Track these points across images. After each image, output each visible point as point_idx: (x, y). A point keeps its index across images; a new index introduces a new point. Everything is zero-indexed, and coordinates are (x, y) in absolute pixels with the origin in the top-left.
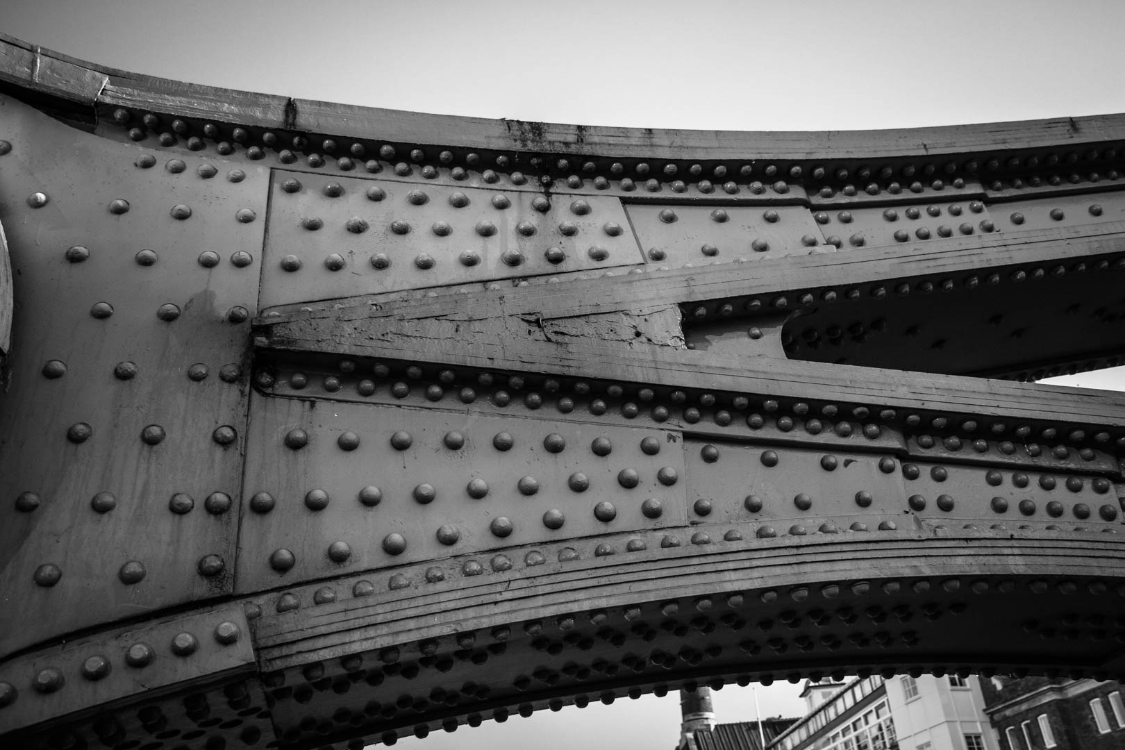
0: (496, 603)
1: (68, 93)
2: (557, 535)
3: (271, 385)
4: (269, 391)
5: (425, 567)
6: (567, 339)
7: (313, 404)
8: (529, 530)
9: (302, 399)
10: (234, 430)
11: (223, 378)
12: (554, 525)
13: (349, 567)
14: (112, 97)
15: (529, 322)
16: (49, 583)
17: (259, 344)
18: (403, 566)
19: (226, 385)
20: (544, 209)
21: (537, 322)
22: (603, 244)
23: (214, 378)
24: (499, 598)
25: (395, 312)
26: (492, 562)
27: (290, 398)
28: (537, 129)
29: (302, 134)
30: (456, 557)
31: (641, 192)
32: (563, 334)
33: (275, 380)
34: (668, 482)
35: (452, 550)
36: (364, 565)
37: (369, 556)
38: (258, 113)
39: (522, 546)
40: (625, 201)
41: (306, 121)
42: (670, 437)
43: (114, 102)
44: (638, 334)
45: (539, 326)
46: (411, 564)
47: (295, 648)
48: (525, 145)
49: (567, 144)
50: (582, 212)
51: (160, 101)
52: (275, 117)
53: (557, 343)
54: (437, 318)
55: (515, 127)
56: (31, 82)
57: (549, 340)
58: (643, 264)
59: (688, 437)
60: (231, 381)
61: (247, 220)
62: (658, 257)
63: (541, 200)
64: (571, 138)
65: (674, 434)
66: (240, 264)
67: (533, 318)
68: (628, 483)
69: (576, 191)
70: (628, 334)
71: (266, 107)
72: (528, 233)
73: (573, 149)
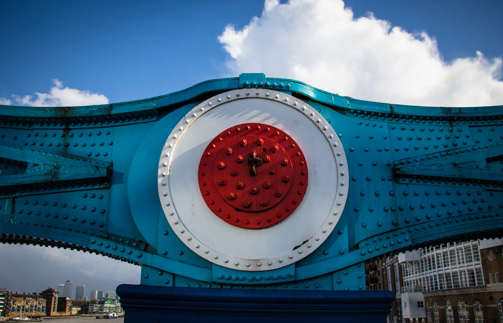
0: (452, 231)
1: (341, 106)
2: (461, 214)
3: (398, 181)
4: (398, 182)
5: (435, 222)
6: (462, 169)
7: (408, 185)
8: (455, 213)
9: (406, 184)
10: (393, 192)
11: (389, 180)
12: (460, 212)
13: (420, 222)
14: (351, 106)
15: (453, 165)
16: (365, 227)
17: (397, 173)
18: (431, 221)
19: (390, 181)
20: (451, 131)
21: (455, 165)
22: (466, 140)
23: (387, 180)
24: (453, 230)
25: (425, 164)
26: (448, 220)
27: (403, 184)
28: (449, 109)
29: (395, 114)
30: (441, 219)
31: (473, 124)
32: (461, 168)
33: (399, 179)
34: (483, 202)
35: (440, 218)
36: (423, 222)
37: (424, 220)
38: (384, 109)
39: (454, 217)
40: (469, 126)
41: (396, 111)
42: (484, 191)
43: (351, 108)
44: (477, 167)
45: (455, 166)
46: (432, 221)
47: (416, 240)
48: (447, 115)
49: (457, 114)
50: (460, 131)
51: (361, 107)
52: (388, 110)
53: (460, 170)
54: (433, 165)
55: (444, 109)
56: (333, 104)
57: (458, 169)
58: (475, 145)
59: (487, 190)
60: (391, 181)
61: (386, 138)
62: (478, 142)
63: (451, 129)
64: (458, 112)
65: (485, 190)
66: (387, 150)
67: (454, 164)
68: (475, 202)
69: (458, 125)
70: (475, 167)
71: (386, 107)
72: (448, 138)
73: (459, 115)
